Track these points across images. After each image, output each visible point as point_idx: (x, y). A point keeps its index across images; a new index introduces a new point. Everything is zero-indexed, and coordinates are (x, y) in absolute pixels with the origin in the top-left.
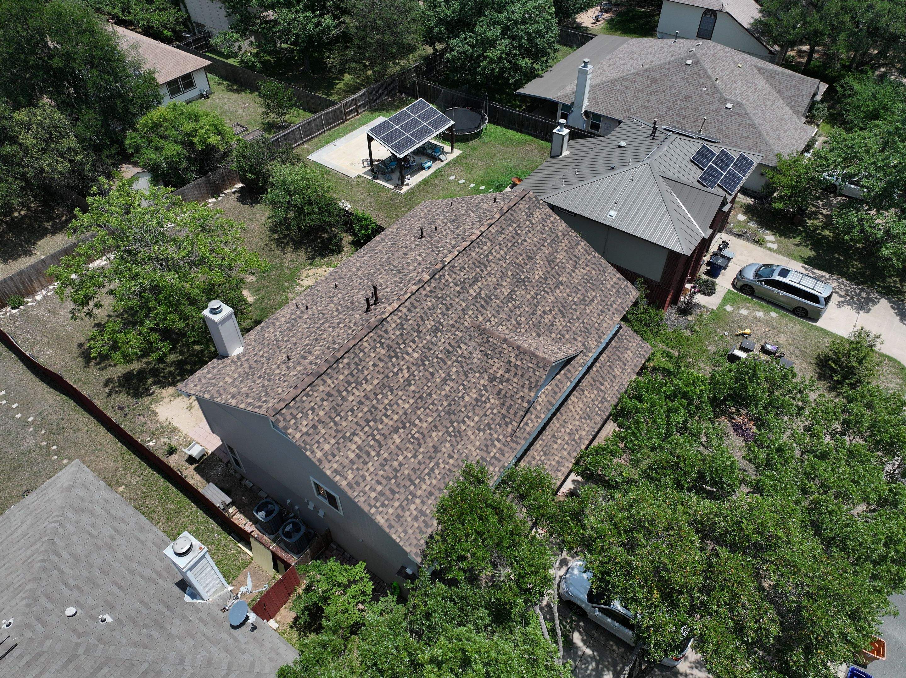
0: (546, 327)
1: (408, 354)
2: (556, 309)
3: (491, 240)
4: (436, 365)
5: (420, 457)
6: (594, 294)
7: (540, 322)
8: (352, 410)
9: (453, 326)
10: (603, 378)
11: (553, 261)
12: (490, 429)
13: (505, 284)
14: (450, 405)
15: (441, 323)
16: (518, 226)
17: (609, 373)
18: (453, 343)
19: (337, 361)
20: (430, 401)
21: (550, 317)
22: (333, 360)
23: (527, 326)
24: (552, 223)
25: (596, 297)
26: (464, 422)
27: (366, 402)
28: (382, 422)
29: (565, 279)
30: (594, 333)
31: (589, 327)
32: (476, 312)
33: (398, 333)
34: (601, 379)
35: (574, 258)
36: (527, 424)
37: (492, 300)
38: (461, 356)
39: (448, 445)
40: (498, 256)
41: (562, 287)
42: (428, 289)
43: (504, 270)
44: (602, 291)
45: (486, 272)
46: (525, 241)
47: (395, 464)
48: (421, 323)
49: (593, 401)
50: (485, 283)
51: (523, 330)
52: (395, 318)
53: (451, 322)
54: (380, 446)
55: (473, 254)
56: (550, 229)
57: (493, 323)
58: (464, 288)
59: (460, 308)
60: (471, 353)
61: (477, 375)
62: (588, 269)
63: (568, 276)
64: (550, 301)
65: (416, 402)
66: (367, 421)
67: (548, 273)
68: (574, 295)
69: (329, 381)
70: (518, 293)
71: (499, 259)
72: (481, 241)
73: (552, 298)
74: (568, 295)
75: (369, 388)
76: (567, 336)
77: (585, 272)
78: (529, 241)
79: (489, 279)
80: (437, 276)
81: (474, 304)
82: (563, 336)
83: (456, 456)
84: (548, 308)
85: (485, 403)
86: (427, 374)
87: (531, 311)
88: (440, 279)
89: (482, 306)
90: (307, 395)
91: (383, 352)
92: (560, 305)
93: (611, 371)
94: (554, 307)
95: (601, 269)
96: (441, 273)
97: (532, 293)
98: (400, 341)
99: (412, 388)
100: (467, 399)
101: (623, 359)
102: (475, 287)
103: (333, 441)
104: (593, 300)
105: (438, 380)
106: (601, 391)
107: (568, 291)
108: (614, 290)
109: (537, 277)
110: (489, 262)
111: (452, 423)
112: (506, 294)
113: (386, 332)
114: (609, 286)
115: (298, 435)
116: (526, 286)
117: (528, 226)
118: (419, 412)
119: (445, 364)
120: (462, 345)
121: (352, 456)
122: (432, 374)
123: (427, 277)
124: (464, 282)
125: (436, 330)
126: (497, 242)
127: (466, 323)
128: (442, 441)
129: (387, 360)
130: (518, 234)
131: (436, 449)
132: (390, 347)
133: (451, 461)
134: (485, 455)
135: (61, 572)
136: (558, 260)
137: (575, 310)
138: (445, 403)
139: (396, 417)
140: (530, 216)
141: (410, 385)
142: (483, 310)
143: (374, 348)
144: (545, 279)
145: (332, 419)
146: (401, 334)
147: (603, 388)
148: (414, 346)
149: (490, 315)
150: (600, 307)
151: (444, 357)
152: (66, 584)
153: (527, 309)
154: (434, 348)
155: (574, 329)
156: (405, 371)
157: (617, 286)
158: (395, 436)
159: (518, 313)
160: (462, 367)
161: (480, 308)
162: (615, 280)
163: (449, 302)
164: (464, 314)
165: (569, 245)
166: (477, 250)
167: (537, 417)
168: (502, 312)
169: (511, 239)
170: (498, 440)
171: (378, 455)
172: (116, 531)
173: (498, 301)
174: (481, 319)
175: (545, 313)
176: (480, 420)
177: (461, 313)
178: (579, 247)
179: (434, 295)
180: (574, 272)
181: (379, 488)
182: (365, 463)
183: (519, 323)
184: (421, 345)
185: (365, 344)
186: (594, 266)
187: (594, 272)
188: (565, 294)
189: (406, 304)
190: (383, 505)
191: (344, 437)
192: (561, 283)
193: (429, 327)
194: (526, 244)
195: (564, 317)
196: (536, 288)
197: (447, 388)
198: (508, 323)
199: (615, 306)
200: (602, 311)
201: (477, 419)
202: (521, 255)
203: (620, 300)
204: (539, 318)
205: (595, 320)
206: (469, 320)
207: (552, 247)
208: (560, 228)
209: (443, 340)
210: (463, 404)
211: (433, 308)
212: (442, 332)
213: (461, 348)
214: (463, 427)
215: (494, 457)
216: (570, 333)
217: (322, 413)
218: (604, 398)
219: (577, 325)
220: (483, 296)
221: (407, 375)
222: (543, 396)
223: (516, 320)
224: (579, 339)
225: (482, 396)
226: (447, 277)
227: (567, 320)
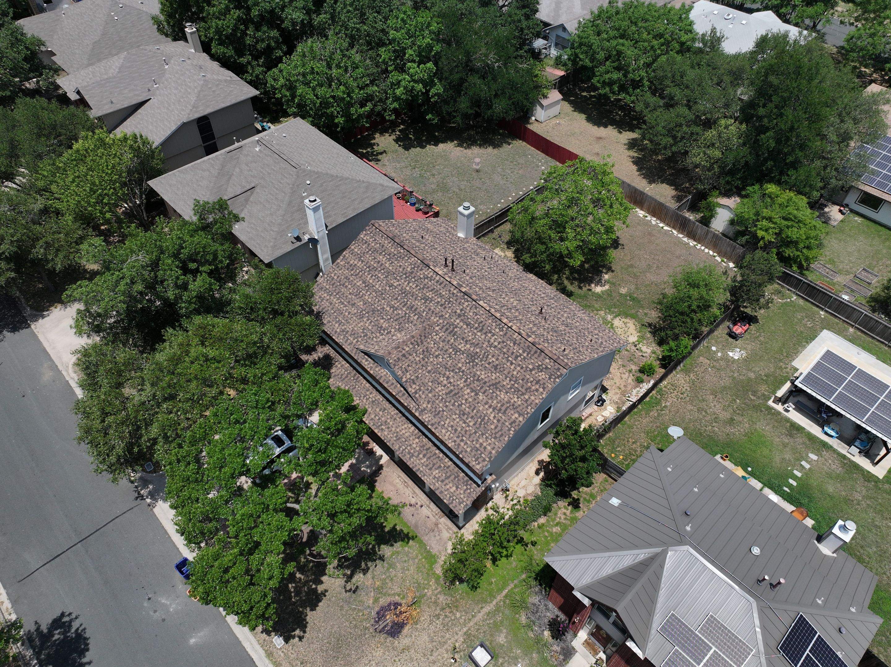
0: (436, 378)
1: (408, 284)
2: (452, 388)
3: (505, 334)
4: (402, 301)
5: (350, 297)
6: (471, 424)
7: (440, 374)
8: (375, 259)
9: (430, 309)
10: (429, 458)
11: (497, 388)
12: (364, 336)
13: (468, 346)
14: (378, 311)
15: (431, 302)
16: (525, 358)
17: (434, 465)
18: (418, 310)
19: (401, 246)
20: (380, 299)
21: (445, 382)
22: (402, 244)
23: (435, 363)
24: (537, 390)
25: (469, 426)
26: (368, 320)
27: (379, 265)
28: (369, 274)
29: (481, 398)
30: (436, 420)
31: (440, 416)
32: (441, 325)
33: (422, 276)
34: (428, 455)
35: (503, 409)
36: (367, 360)
37: (453, 336)
38: (409, 316)
39: (356, 311)
40: (492, 341)
41: (473, 394)
42: (455, 292)
43: (480, 345)
44: (475, 433)
45: (475, 331)
46: (512, 364)
47: (347, 284)
48: (430, 289)
49: (410, 445)
50: (466, 331)
51: (431, 360)
52: (431, 274)
53: (432, 308)
54: (356, 275)
55: (490, 321)
56: (530, 388)
57: (435, 337)
58: (459, 316)
59: (444, 314)
60: (412, 322)
61: (397, 327)
62: (495, 421)
63: (484, 401)
64: (459, 383)
65: (380, 291)
66: (369, 267)
67: (485, 383)
68: (468, 405)
69: (390, 245)
70: (462, 356)
71: (489, 341)
72: (503, 327)
73: (462, 385)
74: (466, 400)
75: (387, 265)
76: (430, 395)
77: (492, 418)
78: (512, 367)
79: (470, 334)
80: (466, 297)
81: (448, 323)
82: (430, 392)
83: (349, 316)
84: (452, 380)
85: (380, 333)
86: (396, 296)
87: (448, 366)
88: (465, 299)
89: (447, 329)
90: (382, 236)
91: (409, 269)
92: (456, 391)
93: (436, 466)
94: (454, 386)
95: (498, 435)
96: (469, 299)
97: (464, 368)
98: (416, 278)
99: (388, 288)
100: (382, 321)
101: (447, 481)
102: (461, 324)
103: (359, 252)
104: (465, 423)
105: (393, 303)
106: (419, 454)
107: (470, 400)
108: (478, 446)
109: (478, 373)
110: (485, 333)
111: (368, 313)
112: (460, 347)
113: (421, 270)
114: (481, 441)
115: (362, 236)
116: (469, 363)
117: (527, 367)
118: (374, 293)
119: (404, 306)
120: (417, 316)
121: (351, 262)
122: (397, 299)
123: (464, 290)
124: (464, 316)
125: (426, 299)
126: (505, 340)
127: (433, 318)
128: (358, 307)
129: (404, 272)
130: (517, 357)
131: (353, 305)
132: (412, 273)
133: (347, 314)
134: (349, 333)
135: (330, 181)
136: (498, 393)
137: (454, 405)
138: (379, 308)
139: (371, 281)
140: (539, 368)
141: (389, 287)
142: (444, 330)
143: (411, 264)
144: (478, 380)
145: (370, 250)
146: (421, 278)
147: (421, 456)
148: (414, 286)
149: (440, 335)
150: (459, 429)
151: (408, 305)
152: (324, 182)
153: (449, 363)
154: (414, 299)
155: (437, 402)
156: (398, 283)
157: (482, 449)
158: (361, 282)
159: (445, 356)
160: (402, 317)
161: (445, 328)
162: (489, 448)
163: (447, 306)
164: (440, 317)
165: (516, 405)
166: (494, 324)
167: (371, 367)
168: (444, 344)
169: (511, 351)
170: (357, 341)
171: (352, 275)
172: (354, 200)
173: (452, 341)
174: (437, 328)
175: (448, 378)
176: (369, 330)
177: (440, 314)
178: (516, 415)
179: (451, 295)
180: (490, 407)
181: (335, 277)
182: (348, 269)
183: (437, 357)
184: (414, 290)
185: (413, 259)
186: (499, 428)
187: (493, 427)
188: (466, 397)
189: (442, 279)
190: (328, 280)
191: (361, 257)
192: (477, 394)
193: (428, 294)
194: (509, 364)
195: (446, 394)
196: (468, 372)
197: (388, 309)
198: (436, 348)
199: (462, 444)
200: (456, 430)
201: (370, 327)
202: (497, 359)
203: (468, 450)
204: (443, 373)
205: (447, 422)
206: (435, 320)
207: (511, 388)
208: (533, 398)
209: (419, 304)
210: (379, 318)
211: (441, 296)
212: (425, 303)
213: (414, 316)
214: (365, 320)
215: (348, 339)
216: (434, 398)
217: (373, 244)
218: (413, 455)
219: (441, 405)
220: (456, 330)
221: (395, 284)
222: (385, 373)
223: (439, 355)
224: (429, 406)
225: (384, 330)
226: (466, 304)
227: (444, 396)
